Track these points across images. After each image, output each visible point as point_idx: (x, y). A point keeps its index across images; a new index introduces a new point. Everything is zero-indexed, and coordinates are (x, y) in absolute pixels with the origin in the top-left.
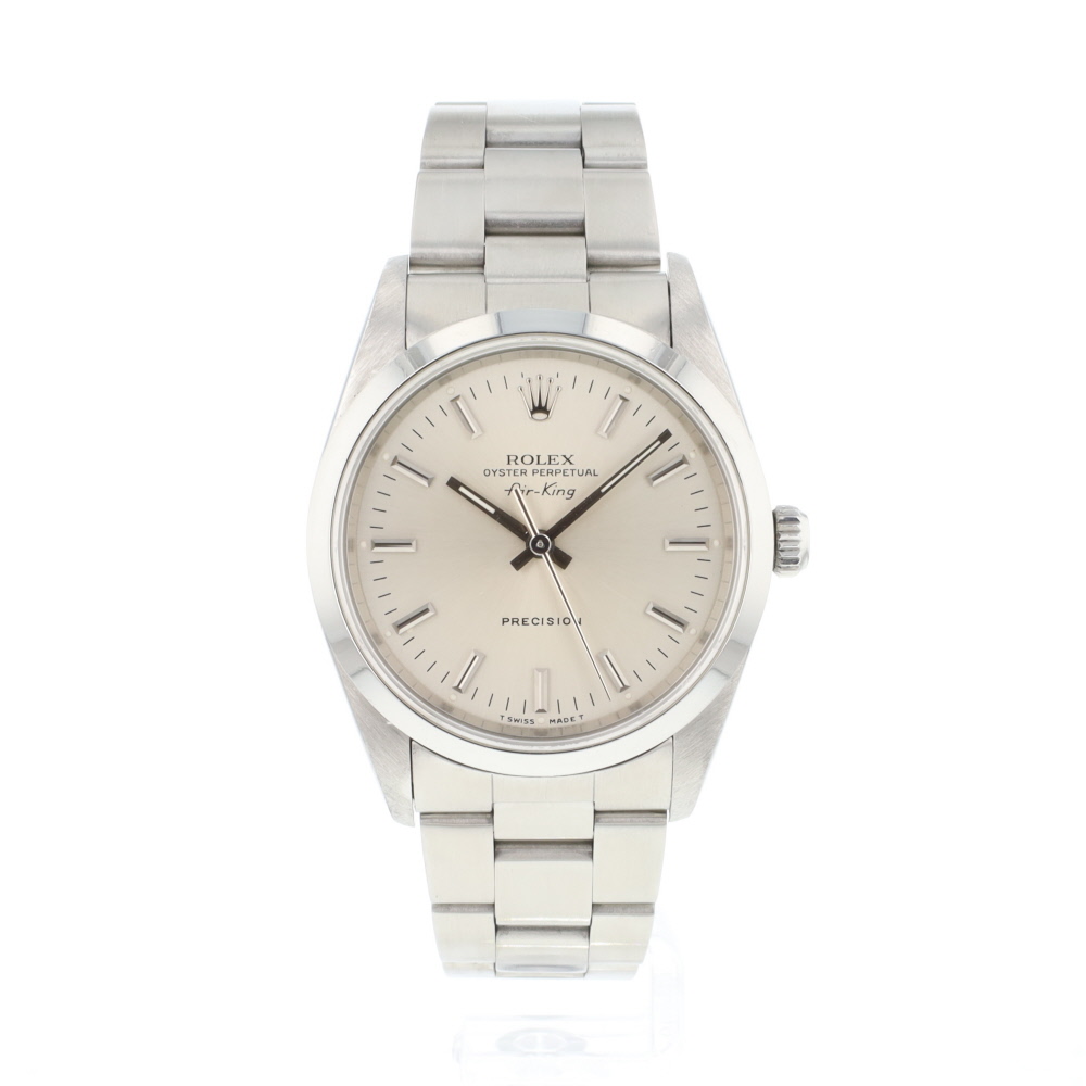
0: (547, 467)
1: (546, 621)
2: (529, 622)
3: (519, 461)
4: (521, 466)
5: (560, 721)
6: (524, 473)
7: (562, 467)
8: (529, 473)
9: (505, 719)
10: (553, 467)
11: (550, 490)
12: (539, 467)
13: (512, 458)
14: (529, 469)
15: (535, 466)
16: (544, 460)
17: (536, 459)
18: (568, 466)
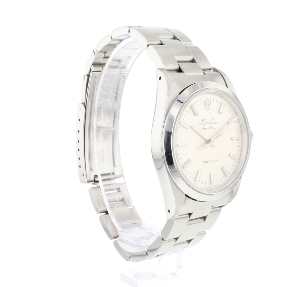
0: (210, 122)
1: (212, 161)
2: (208, 162)
3: (204, 121)
4: (205, 122)
5: (215, 186)
6: (205, 124)
7: (212, 122)
8: (207, 124)
9: (205, 187)
10: (211, 122)
11: (211, 128)
12: (208, 122)
13: (203, 120)
14: (206, 122)
15: (207, 122)
16: (209, 120)
17: (207, 120)
18: (214, 121)
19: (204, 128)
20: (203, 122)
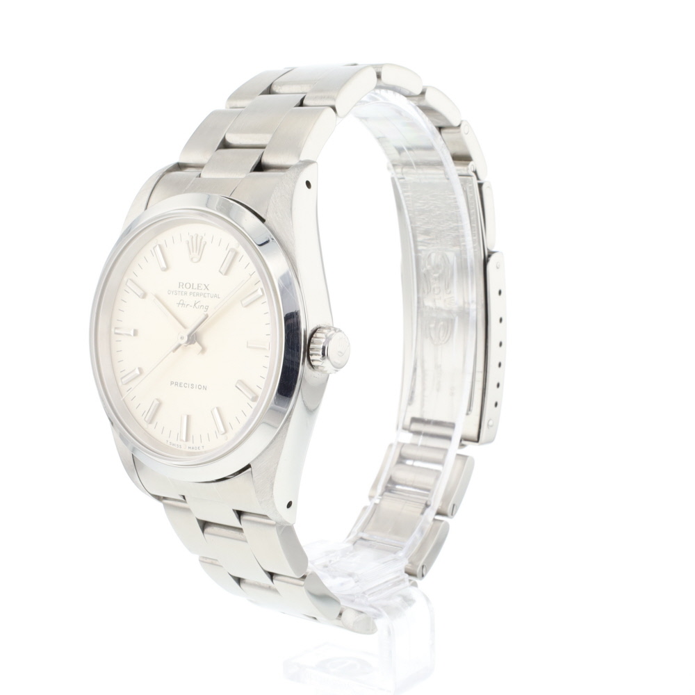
0: (197, 291)
1: (190, 386)
2: (183, 385)
3: (184, 286)
4: (185, 290)
5: (193, 448)
6: (186, 294)
7: (203, 292)
8: (188, 294)
9: (169, 443)
10: (199, 291)
11: (197, 305)
12: (193, 291)
13: (181, 284)
14: (189, 292)
15: (191, 290)
16: (195, 286)
17: (192, 286)
18: (206, 291)
19: (181, 304)
20: (181, 289)
